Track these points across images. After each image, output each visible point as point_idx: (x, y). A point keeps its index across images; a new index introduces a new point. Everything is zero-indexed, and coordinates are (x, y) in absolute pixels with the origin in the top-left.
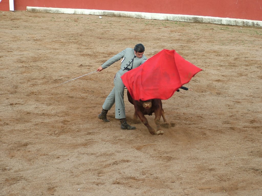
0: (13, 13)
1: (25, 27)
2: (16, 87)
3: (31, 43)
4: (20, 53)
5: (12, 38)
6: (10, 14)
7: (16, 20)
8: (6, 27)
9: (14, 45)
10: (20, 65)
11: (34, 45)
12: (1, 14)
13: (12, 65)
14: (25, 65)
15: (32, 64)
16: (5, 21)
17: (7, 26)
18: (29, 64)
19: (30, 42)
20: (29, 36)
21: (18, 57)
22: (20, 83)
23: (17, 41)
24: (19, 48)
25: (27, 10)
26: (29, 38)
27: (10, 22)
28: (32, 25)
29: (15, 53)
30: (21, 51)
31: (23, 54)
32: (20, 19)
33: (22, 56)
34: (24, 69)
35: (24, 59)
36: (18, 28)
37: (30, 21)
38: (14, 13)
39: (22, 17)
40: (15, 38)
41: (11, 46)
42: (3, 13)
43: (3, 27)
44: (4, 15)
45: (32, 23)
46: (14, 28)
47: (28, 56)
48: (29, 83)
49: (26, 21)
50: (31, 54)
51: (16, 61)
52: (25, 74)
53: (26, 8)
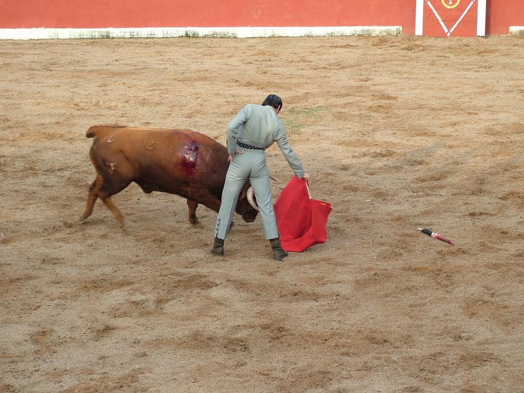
0: (483, 39)
1: (504, 67)
2: (482, 182)
3: (514, 98)
4: (491, 117)
5: (479, 88)
6: (477, 43)
7: (488, 54)
8: (467, 67)
9: (481, 102)
10: (491, 139)
11: (521, 100)
12: (461, 42)
13: (476, 139)
14: (501, 140)
15: (513, 138)
16: (466, 55)
17: (470, 65)
18: (508, 138)
19: (511, 95)
20: (510, 83)
21: (488, 124)
22: (490, 173)
23: (487, 93)
24: (490, 106)
25: (511, 34)
26: (510, 88)
27: (475, 58)
28: (518, 61)
29: (482, 116)
30: (494, 112)
31: (497, 119)
32: (496, 51)
33: (494, 123)
34: (497, 148)
35: (498, 128)
36: (490, 68)
37: (515, 53)
38: (485, 40)
39: (500, 47)
40: (483, 88)
41: (475, 102)
42: (465, 40)
43: (462, 67)
44: (466, 45)
45: (518, 57)
46: (483, 69)
47: (507, 122)
48: (507, 175)
49: (507, 55)
50: (514, 119)
51: (484, 131)
52: (499, 158)
53: (508, 29)
